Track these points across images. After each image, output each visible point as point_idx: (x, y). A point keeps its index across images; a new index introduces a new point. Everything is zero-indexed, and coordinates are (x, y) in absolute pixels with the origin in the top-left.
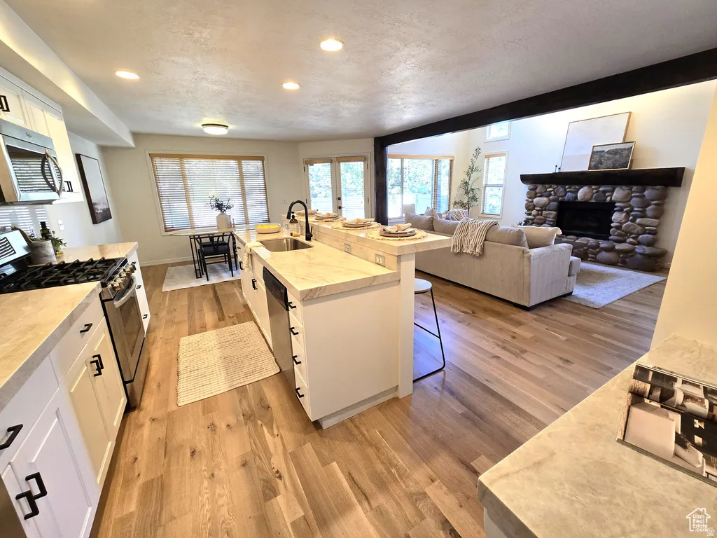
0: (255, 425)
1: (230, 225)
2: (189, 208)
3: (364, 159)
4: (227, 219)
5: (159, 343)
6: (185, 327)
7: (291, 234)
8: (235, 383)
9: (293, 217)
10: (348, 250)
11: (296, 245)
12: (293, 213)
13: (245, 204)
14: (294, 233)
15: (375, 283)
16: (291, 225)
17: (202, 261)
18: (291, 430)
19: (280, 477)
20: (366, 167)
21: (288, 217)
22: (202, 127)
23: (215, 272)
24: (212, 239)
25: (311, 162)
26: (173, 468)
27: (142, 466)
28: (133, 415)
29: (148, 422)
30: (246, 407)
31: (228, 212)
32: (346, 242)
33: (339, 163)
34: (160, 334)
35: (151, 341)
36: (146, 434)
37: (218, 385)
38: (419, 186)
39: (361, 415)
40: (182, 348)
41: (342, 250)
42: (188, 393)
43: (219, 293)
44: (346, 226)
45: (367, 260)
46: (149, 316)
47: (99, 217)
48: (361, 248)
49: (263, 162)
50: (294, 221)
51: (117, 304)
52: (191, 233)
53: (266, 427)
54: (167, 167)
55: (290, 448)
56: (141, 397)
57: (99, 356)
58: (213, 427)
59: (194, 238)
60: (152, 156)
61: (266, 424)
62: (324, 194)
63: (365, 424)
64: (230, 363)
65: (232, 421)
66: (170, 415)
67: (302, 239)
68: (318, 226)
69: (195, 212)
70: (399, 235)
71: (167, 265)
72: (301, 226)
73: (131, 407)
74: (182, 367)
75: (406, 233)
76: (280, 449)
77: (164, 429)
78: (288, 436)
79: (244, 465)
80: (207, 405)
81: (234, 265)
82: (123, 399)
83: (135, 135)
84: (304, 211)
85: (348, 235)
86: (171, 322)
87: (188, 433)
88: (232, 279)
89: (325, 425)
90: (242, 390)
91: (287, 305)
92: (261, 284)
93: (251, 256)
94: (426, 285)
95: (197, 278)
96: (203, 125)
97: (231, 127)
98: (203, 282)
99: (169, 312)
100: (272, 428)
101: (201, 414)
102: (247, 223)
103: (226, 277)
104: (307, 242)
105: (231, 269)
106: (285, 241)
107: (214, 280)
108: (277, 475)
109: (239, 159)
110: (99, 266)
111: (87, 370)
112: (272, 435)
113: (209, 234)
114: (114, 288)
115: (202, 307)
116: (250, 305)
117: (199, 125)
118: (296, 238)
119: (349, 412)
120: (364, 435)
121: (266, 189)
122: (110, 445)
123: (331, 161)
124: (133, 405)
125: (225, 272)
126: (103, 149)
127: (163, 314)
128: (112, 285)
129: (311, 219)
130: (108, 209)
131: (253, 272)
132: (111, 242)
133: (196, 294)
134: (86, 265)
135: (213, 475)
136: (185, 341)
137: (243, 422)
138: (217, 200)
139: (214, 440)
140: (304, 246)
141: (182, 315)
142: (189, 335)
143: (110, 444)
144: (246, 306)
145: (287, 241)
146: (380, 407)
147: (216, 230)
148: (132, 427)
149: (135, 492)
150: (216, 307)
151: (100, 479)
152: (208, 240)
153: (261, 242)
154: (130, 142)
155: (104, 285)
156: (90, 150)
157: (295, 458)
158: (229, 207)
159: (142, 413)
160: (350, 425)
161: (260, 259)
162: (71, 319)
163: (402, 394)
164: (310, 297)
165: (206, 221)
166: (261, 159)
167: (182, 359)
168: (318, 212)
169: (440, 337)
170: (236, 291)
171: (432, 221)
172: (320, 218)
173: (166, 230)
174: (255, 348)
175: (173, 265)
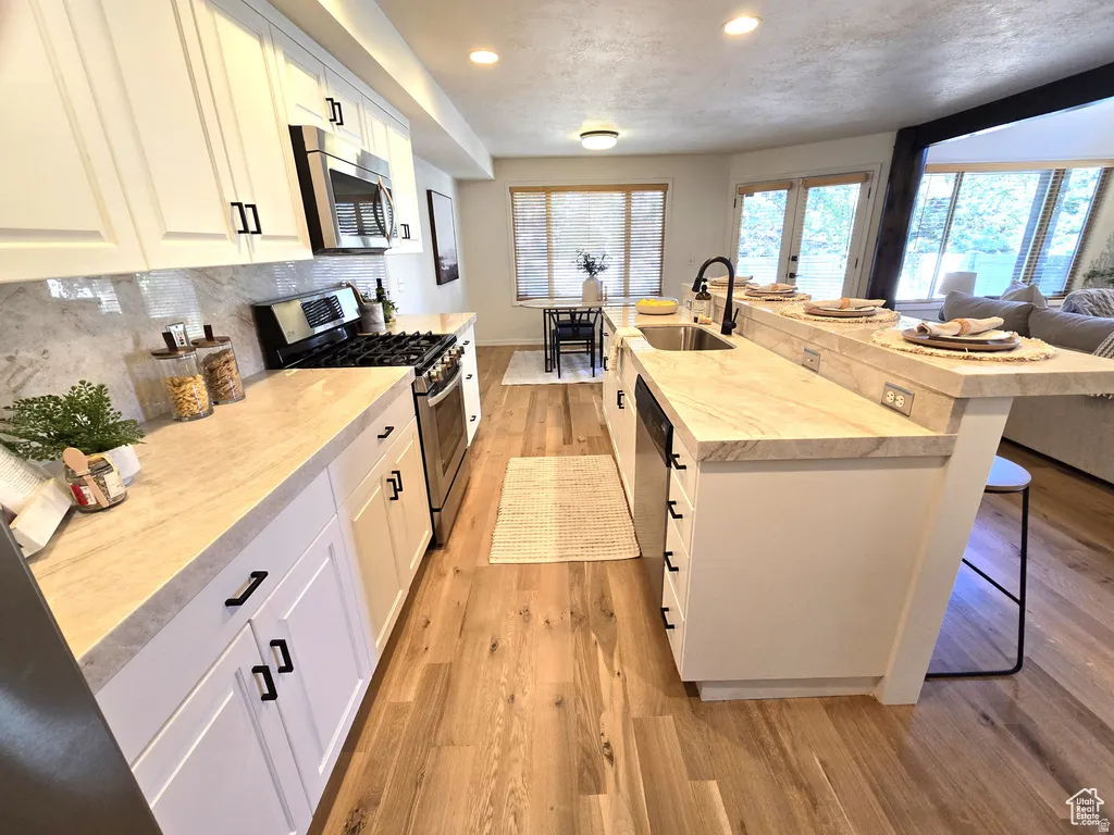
0: (587, 636)
1: (601, 297)
2: (550, 267)
3: (864, 177)
4: (597, 286)
5: (484, 459)
6: (519, 444)
7: (696, 320)
8: (569, 552)
9: (705, 288)
10: (811, 362)
11: (701, 341)
12: (705, 280)
13: (627, 264)
14: (702, 317)
15: (879, 453)
16: (697, 303)
17: (555, 347)
18: (642, 673)
19: (611, 757)
20: (867, 194)
21: (695, 289)
22: (579, 139)
23: (571, 365)
24: (573, 315)
25: (748, 190)
26: (467, 659)
27: (432, 636)
28: (438, 554)
29: (451, 573)
30: (578, 600)
31: (600, 276)
32: (810, 347)
33: (807, 188)
34: (488, 445)
35: (477, 452)
36: (444, 591)
37: (544, 548)
38: (978, 236)
39: (783, 703)
40: (508, 475)
41: (796, 361)
42: (507, 547)
43: (570, 401)
44: (813, 312)
45: (858, 391)
46: (478, 418)
47: (444, 276)
48: (848, 365)
49: (665, 193)
50: (703, 295)
51: (433, 401)
52: (547, 304)
53: (603, 650)
54: (529, 206)
55: (636, 711)
56: (450, 534)
57: (398, 473)
58: (525, 614)
59: (551, 314)
60: (513, 191)
61: (603, 645)
62: (761, 250)
63: (789, 728)
64: (568, 515)
65: (554, 617)
66: (478, 571)
67: (715, 329)
68: (751, 309)
69: (556, 274)
70: (966, 347)
71: (514, 348)
72: (716, 306)
73: (436, 544)
74: (505, 502)
75: (985, 342)
76: (618, 703)
77: (467, 590)
78: (636, 685)
79: (559, 704)
80: (526, 574)
81: (597, 358)
82: (427, 532)
83: (497, 161)
84: (726, 279)
85: (818, 333)
86: (503, 431)
87: (495, 611)
88: (592, 380)
89: (707, 694)
90: (576, 568)
91: (670, 458)
92: (630, 401)
93: (622, 350)
94: (1016, 475)
95: (547, 371)
96: (582, 135)
97: (624, 134)
98: (553, 378)
99: (504, 415)
100: (612, 655)
101: (515, 586)
102: (626, 295)
103: (585, 376)
104: (723, 337)
105: (593, 365)
106: (682, 331)
107: (568, 378)
108: (607, 751)
109: (627, 189)
110: (423, 342)
111: (382, 490)
112: (610, 667)
113: (570, 309)
114: (430, 378)
115: (545, 418)
116: (610, 428)
117: (576, 136)
118: (704, 327)
119: (760, 690)
120: (783, 752)
121: (663, 240)
122: (401, 595)
123: (789, 185)
124: (438, 542)
125: (584, 367)
126: (460, 184)
127: (497, 417)
128: (429, 373)
129: (738, 294)
130: (456, 266)
131: (621, 377)
132: (454, 311)
133: (542, 396)
134: (410, 340)
135: (513, 697)
136: (516, 463)
137: (570, 627)
138: (586, 257)
139: (524, 639)
140: (717, 345)
141: (518, 424)
142: (522, 456)
143: (401, 592)
144: (604, 428)
145: (685, 330)
146: (832, 705)
147: (580, 302)
148: (433, 573)
149: (418, 675)
150: (564, 421)
151: (380, 642)
152: (568, 317)
153: (642, 329)
154: (488, 170)
155: (418, 372)
156: (444, 185)
157: (641, 731)
158: (602, 268)
159: (446, 557)
160: (756, 714)
161: (635, 360)
162: (365, 419)
163: (888, 696)
164: (719, 457)
165: (569, 288)
166: (663, 188)
167: (506, 491)
168: (751, 281)
169: (1022, 603)
170: (594, 399)
171: (1028, 312)
172: (755, 293)
173: (520, 298)
174: (608, 502)
175: (522, 348)
